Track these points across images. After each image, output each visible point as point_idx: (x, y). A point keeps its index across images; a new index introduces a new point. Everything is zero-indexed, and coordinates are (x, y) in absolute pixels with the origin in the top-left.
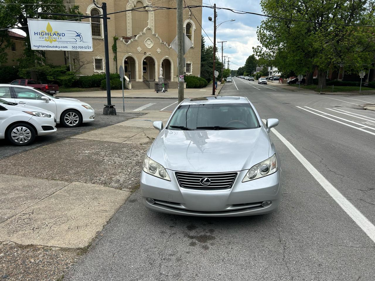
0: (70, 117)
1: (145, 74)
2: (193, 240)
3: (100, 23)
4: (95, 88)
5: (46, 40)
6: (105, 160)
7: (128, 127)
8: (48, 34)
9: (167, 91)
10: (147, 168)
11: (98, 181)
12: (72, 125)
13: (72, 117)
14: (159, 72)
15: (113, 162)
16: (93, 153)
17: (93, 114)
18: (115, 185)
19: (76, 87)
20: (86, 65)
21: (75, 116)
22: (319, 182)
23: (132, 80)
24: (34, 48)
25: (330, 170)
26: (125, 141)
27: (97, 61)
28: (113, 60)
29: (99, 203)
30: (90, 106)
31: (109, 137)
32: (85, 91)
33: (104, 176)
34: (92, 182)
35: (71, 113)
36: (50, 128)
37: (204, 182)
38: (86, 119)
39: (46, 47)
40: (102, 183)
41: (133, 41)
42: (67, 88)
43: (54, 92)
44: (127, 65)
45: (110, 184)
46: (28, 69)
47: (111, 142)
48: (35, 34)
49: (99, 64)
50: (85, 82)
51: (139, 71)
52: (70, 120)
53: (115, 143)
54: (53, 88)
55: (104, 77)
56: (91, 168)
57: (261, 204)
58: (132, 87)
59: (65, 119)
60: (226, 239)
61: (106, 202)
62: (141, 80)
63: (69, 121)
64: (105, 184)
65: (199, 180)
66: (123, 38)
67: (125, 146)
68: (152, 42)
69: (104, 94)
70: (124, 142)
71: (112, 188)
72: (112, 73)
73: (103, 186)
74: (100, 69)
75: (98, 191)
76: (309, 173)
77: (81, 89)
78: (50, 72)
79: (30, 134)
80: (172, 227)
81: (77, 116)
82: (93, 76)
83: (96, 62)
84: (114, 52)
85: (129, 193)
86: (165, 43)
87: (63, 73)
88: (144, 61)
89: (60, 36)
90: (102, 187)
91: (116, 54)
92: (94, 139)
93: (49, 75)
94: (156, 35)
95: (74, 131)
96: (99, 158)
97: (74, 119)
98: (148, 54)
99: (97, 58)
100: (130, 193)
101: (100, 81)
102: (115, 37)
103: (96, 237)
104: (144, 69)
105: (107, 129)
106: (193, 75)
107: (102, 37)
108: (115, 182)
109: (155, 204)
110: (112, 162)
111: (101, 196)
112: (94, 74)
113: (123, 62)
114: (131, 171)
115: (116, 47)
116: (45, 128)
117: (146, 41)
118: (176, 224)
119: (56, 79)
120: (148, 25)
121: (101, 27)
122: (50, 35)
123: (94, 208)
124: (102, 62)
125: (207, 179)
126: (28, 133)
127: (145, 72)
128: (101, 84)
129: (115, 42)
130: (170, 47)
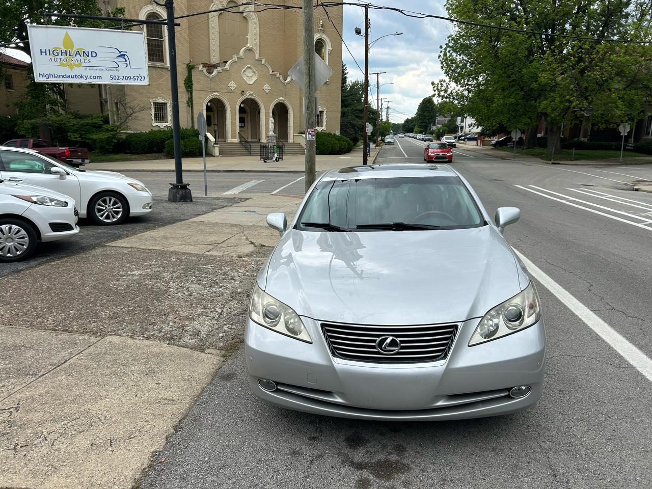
0: (107, 206)
1: (242, 129)
2: (361, 472)
3: (162, 38)
4: (154, 154)
5: (62, 64)
6: (172, 290)
7: (214, 224)
8: (66, 53)
9: (282, 158)
10: (258, 313)
11: (157, 333)
12: (109, 221)
13: (109, 206)
14: (267, 126)
15: (187, 293)
16: (148, 275)
17: (149, 201)
18: (191, 341)
19: (121, 153)
20: (137, 114)
21: (115, 203)
22: (599, 334)
23: (220, 140)
24: (39, 78)
25: (613, 308)
26: (209, 251)
27: (158, 105)
28: (186, 105)
29: (159, 384)
30: (144, 186)
31: (179, 242)
32: (136, 160)
33: (168, 324)
34: (145, 336)
35: (108, 198)
36: (66, 227)
37: (385, 348)
38: (135, 210)
39: (63, 77)
40: (164, 339)
41: (221, 71)
42: (105, 154)
43: (80, 161)
44: (211, 114)
45: (181, 340)
46: (34, 121)
47: (183, 253)
48: (41, 52)
49: (160, 112)
50: (136, 144)
51: (233, 124)
52: (107, 211)
53: (189, 254)
54: (80, 154)
55: (169, 135)
56: (143, 306)
57: (509, 393)
58: (219, 152)
59: (96, 210)
60: (434, 470)
61: (172, 379)
62: (236, 140)
63: (104, 213)
64: (171, 339)
65: (374, 341)
66: (203, 67)
67: (209, 260)
68: (254, 72)
69: (171, 165)
70: (207, 253)
71: (185, 349)
72: (184, 128)
73: (166, 345)
74: (163, 120)
75: (157, 355)
76: (573, 314)
77: (129, 156)
78: (74, 125)
79: (27, 239)
80: (314, 439)
81: (119, 204)
82: (150, 133)
83: (156, 108)
84: (188, 91)
85: (218, 358)
86: (278, 75)
87: (98, 127)
88: (240, 106)
89: (88, 56)
90: (165, 347)
91: (191, 95)
92: (151, 248)
93: (72, 132)
94: (261, 60)
95: (113, 231)
96: (159, 284)
97: (114, 210)
98: (247, 95)
99: (158, 101)
100: (222, 359)
101: (162, 142)
102: (189, 63)
103: (150, 466)
104: (242, 120)
105: (175, 228)
106: (327, 132)
107: (166, 64)
108: (190, 335)
109: (278, 391)
110: (185, 294)
111: (164, 366)
112: (152, 130)
113: (204, 108)
114: (222, 311)
115: (191, 81)
116: (56, 227)
117: (244, 71)
118: (321, 431)
119: (85, 138)
120: (247, 44)
121: (165, 46)
122: (70, 55)
123: (147, 395)
124: (166, 108)
125: (393, 339)
126: (23, 238)
127: (243, 125)
128: (164, 148)
129: (189, 73)
130: (287, 81)
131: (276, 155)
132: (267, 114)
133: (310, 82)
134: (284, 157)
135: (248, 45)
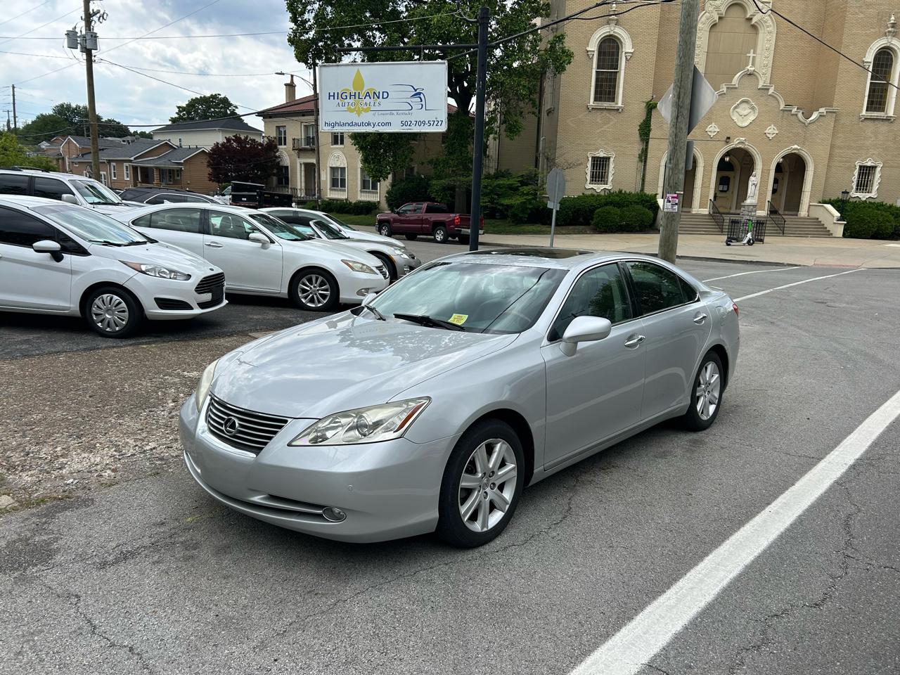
0: (312, 286)
1: (723, 194)
3: (617, 69)
4: (577, 227)
5: (350, 110)
8: (355, 95)
12: (314, 306)
13: (315, 287)
14: (763, 189)
19: (537, 223)
21: (322, 284)
23: (683, 209)
24: (325, 128)
27: (597, 161)
28: (637, 159)
35: (314, 277)
39: (349, 125)
48: (330, 96)
49: (599, 169)
51: (705, 186)
52: (311, 293)
55: (603, 201)
59: (299, 290)
62: (706, 211)
63: (308, 295)
68: (753, 108)
72: (628, 192)
74: (601, 181)
81: (327, 286)
82: (579, 198)
83: (594, 164)
84: (642, 140)
86: (794, 110)
87: (513, 190)
89: (379, 98)
91: (647, 145)
94: (768, 89)
97: (320, 292)
98: (735, 143)
99: (598, 155)
101: (592, 210)
102: (651, 101)
104: (725, 181)
107: (617, 104)
112: (583, 194)
115: (649, 126)
117: (736, 107)
120: (747, 65)
121: (619, 79)
122: (359, 98)
124: (609, 164)
126: (123, 312)
127: (726, 189)
128: (592, 219)
129: (647, 115)
130: (810, 119)
131: (749, 235)
132: (765, 172)
133: (677, 117)
134: (766, 239)
135: (748, 67)
